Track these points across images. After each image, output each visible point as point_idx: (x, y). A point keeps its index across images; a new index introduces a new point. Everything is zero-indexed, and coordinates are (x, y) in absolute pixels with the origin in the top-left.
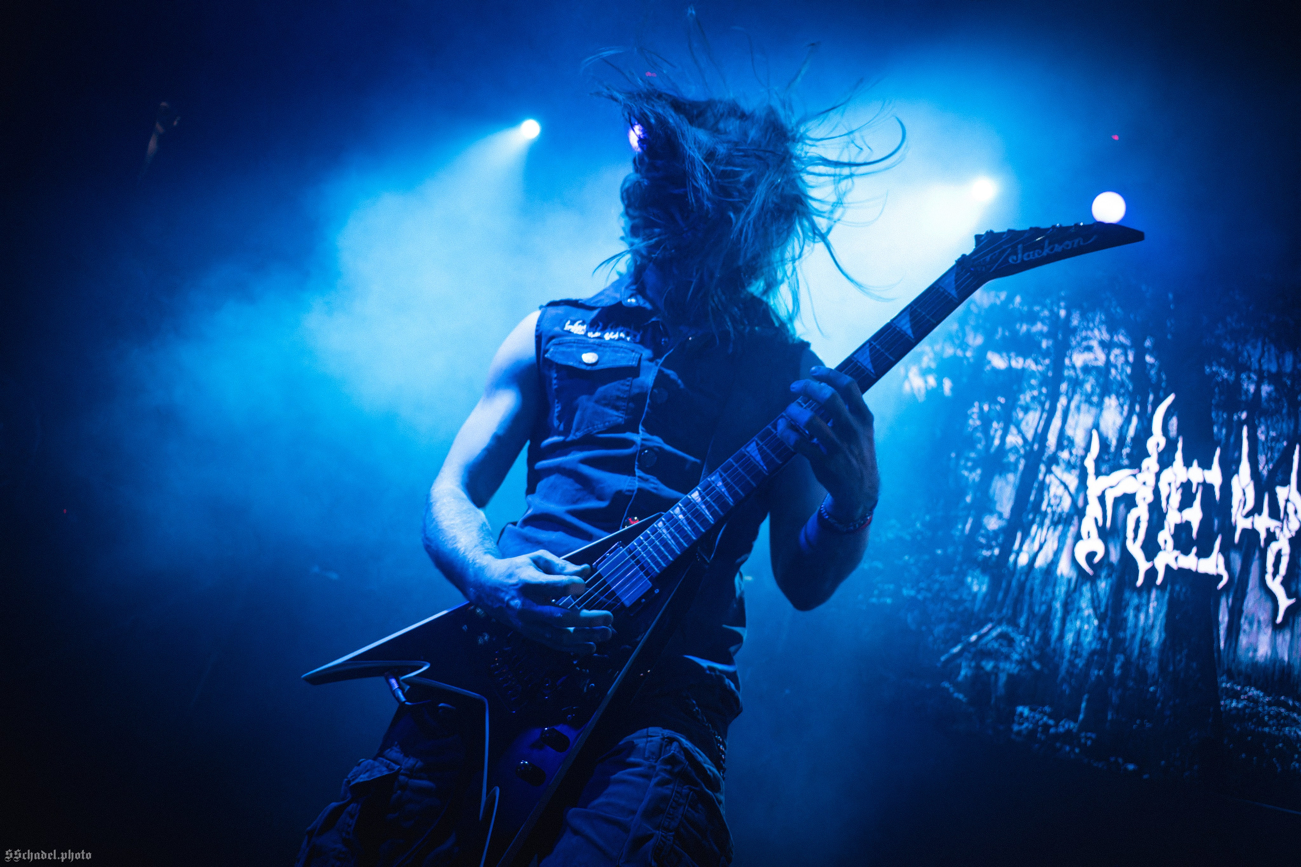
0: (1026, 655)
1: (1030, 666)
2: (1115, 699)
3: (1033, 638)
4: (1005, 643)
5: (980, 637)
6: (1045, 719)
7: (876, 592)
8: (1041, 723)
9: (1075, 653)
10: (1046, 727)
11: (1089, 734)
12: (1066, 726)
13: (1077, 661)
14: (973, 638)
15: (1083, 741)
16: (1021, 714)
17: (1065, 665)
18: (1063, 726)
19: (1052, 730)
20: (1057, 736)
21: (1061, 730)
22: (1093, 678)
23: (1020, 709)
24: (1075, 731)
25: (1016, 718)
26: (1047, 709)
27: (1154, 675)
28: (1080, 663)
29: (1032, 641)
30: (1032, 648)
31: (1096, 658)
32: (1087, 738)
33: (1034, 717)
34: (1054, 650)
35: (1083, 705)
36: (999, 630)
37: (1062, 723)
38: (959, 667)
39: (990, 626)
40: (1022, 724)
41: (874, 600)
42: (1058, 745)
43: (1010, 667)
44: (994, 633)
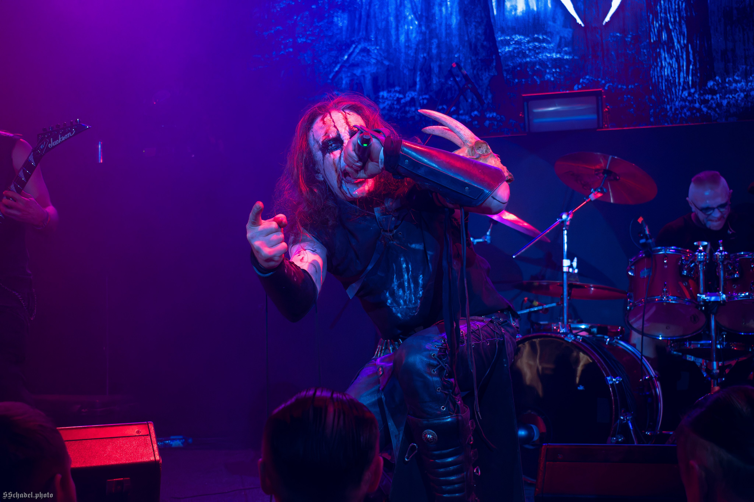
0: (379, 58)
1: (382, 63)
2: (436, 70)
3: (381, 46)
4: (365, 54)
5: (349, 56)
6: (397, 95)
7: (282, 47)
8: (395, 99)
9: (408, 47)
10: (399, 100)
11: (424, 97)
12: (410, 96)
13: (410, 52)
14: (346, 57)
15: (421, 101)
16: (383, 96)
17: (403, 56)
18: (408, 96)
19: (403, 101)
20: (406, 104)
21: (408, 99)
22: (421, 60)
23: (381, 94)
24: (416, 97)
25: (380, 100)
26: (397, 88)
27: (456, 46)
28: (411, 53)
29: (381, 49)
30: (381, 53)
31: (420, 46)
32: (423, 99)
33: (390, 96)
34: (395, 49)
35: (418, 80)
36: (360, 47)
37: (407, 95)
38: (342, 78)
39: (354, 46)
40: (385, 102)
41: (282, 52)
42: (407, 109)
43: (371, 70)
44: (357, 51)
